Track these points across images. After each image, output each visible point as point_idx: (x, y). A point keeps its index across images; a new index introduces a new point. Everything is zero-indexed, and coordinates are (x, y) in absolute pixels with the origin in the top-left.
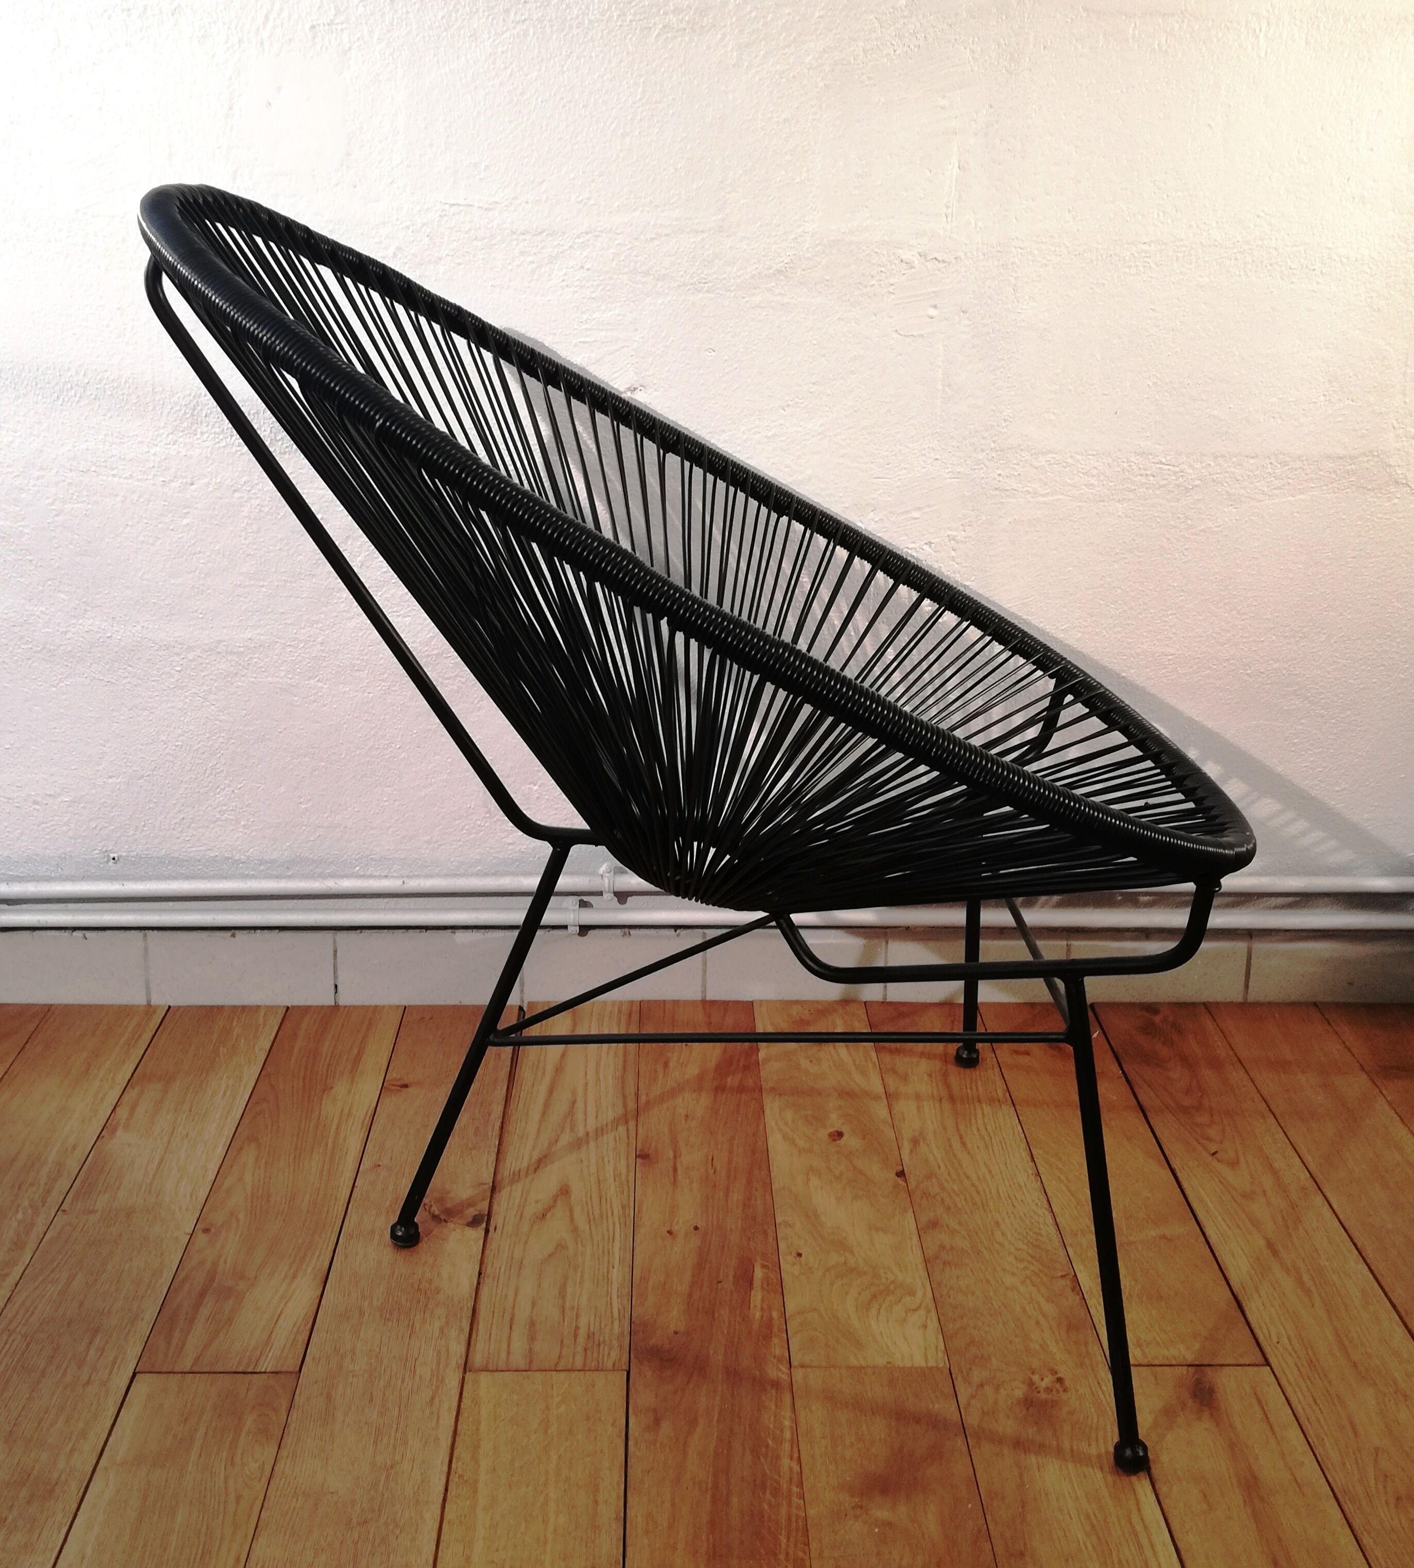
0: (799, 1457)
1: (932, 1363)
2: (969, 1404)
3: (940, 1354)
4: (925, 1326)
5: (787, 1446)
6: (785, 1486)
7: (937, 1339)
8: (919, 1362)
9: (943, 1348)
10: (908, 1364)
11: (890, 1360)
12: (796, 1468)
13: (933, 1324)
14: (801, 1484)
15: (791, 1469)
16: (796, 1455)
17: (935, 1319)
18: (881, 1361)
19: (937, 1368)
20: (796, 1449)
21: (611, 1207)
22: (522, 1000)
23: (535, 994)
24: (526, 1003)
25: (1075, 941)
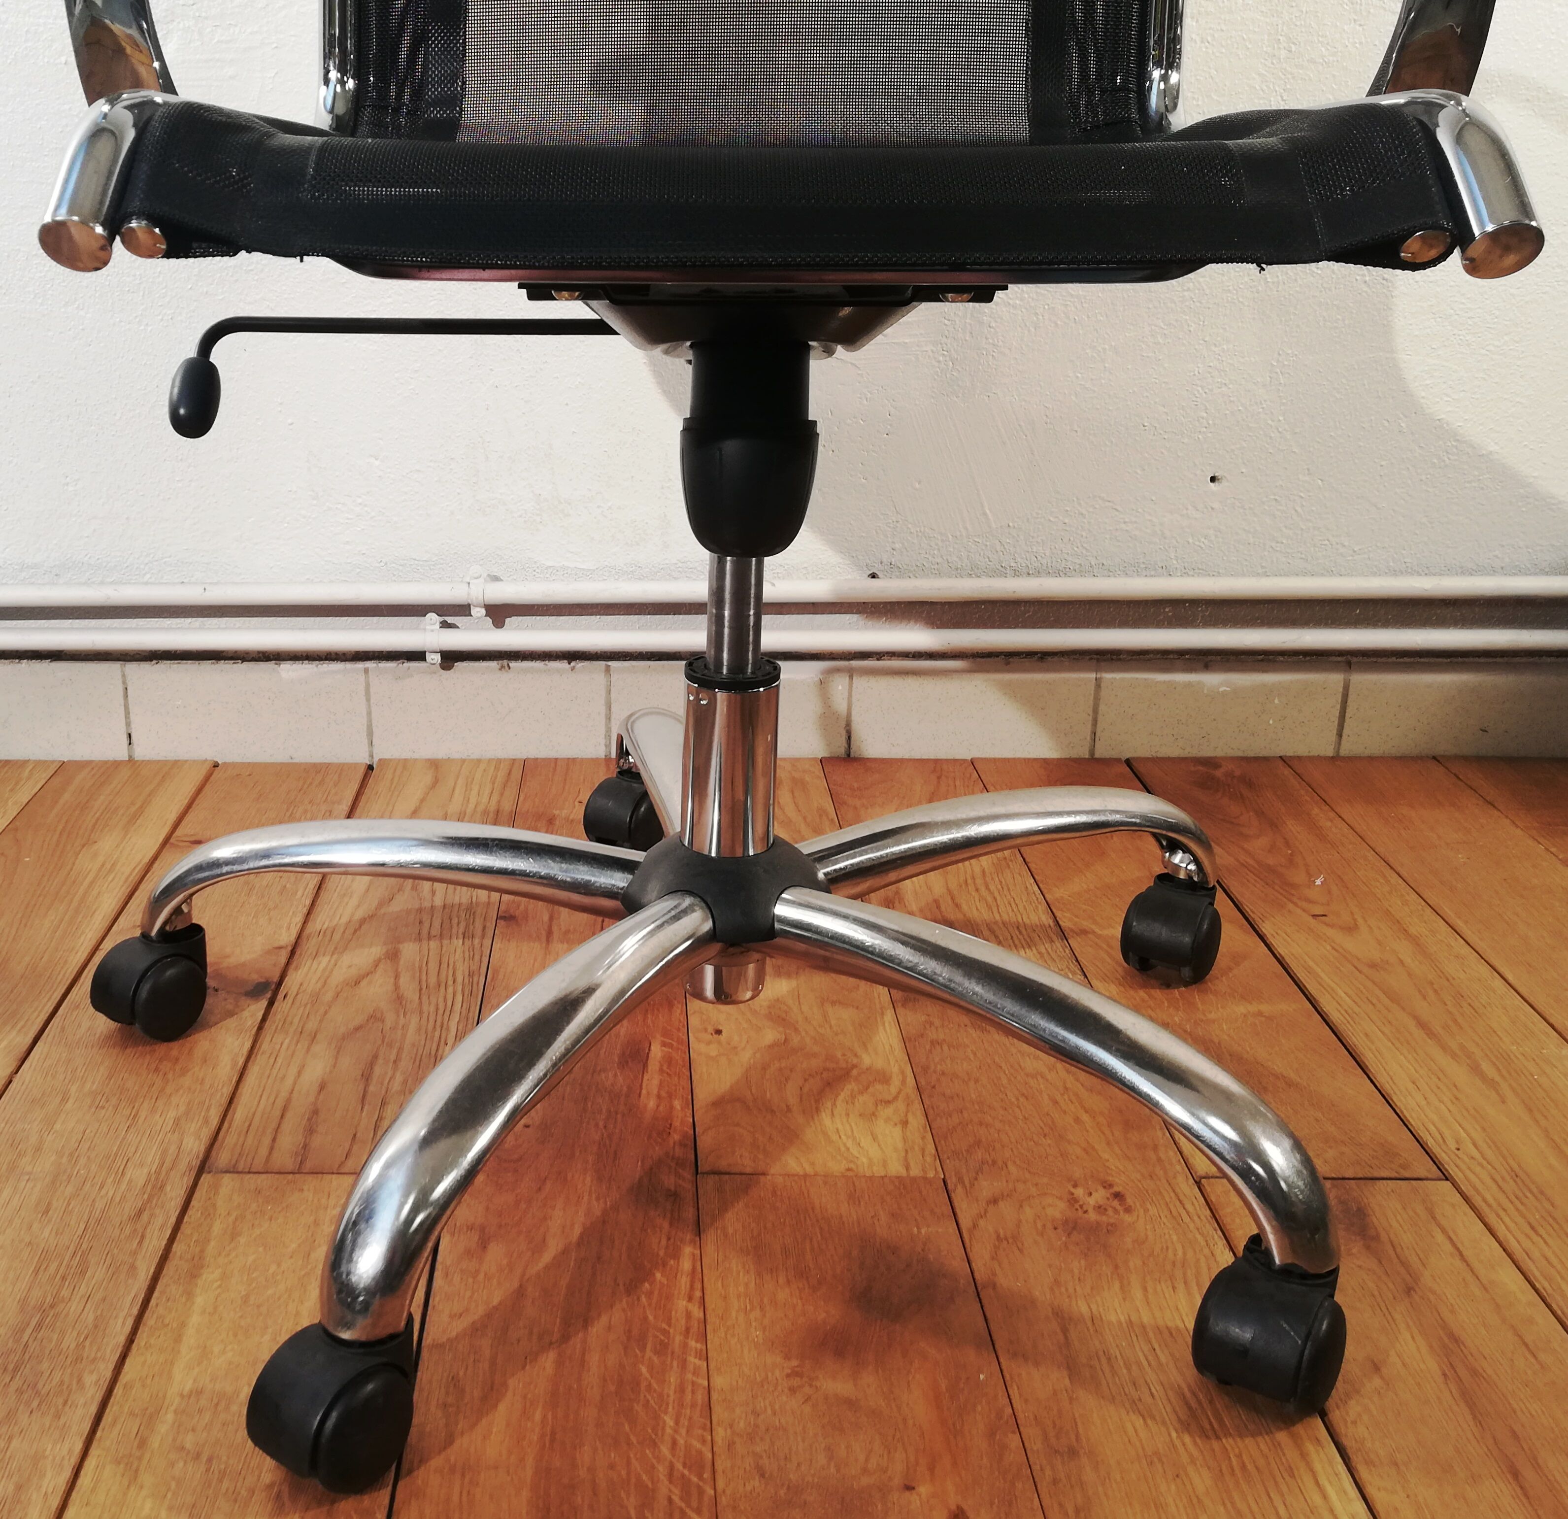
0: (703, 1298)
1: (915, 1172)
2: (975, 1226)
3: (929, 1159)
4: (905, 1123)
5: (684, 1282)
6: (678, 1339)
7: (923, 1138)
8: (896, 1168)
9: (933, 1151)
10: (879, 1171)
11: (852, 1166)
12: (697, 1313)
13: (917, 1120)
14: (703, 1337)
15: (689, 1315)
16: (698, 1294)
17: (920, 1113)
18: (837, 1167)
19: (925, 1178)
20: (698, 1285)
21: (454, 974)
22: (372, 756)
23: (385, 750)
24: (376, 760)
25: (1106, 672)
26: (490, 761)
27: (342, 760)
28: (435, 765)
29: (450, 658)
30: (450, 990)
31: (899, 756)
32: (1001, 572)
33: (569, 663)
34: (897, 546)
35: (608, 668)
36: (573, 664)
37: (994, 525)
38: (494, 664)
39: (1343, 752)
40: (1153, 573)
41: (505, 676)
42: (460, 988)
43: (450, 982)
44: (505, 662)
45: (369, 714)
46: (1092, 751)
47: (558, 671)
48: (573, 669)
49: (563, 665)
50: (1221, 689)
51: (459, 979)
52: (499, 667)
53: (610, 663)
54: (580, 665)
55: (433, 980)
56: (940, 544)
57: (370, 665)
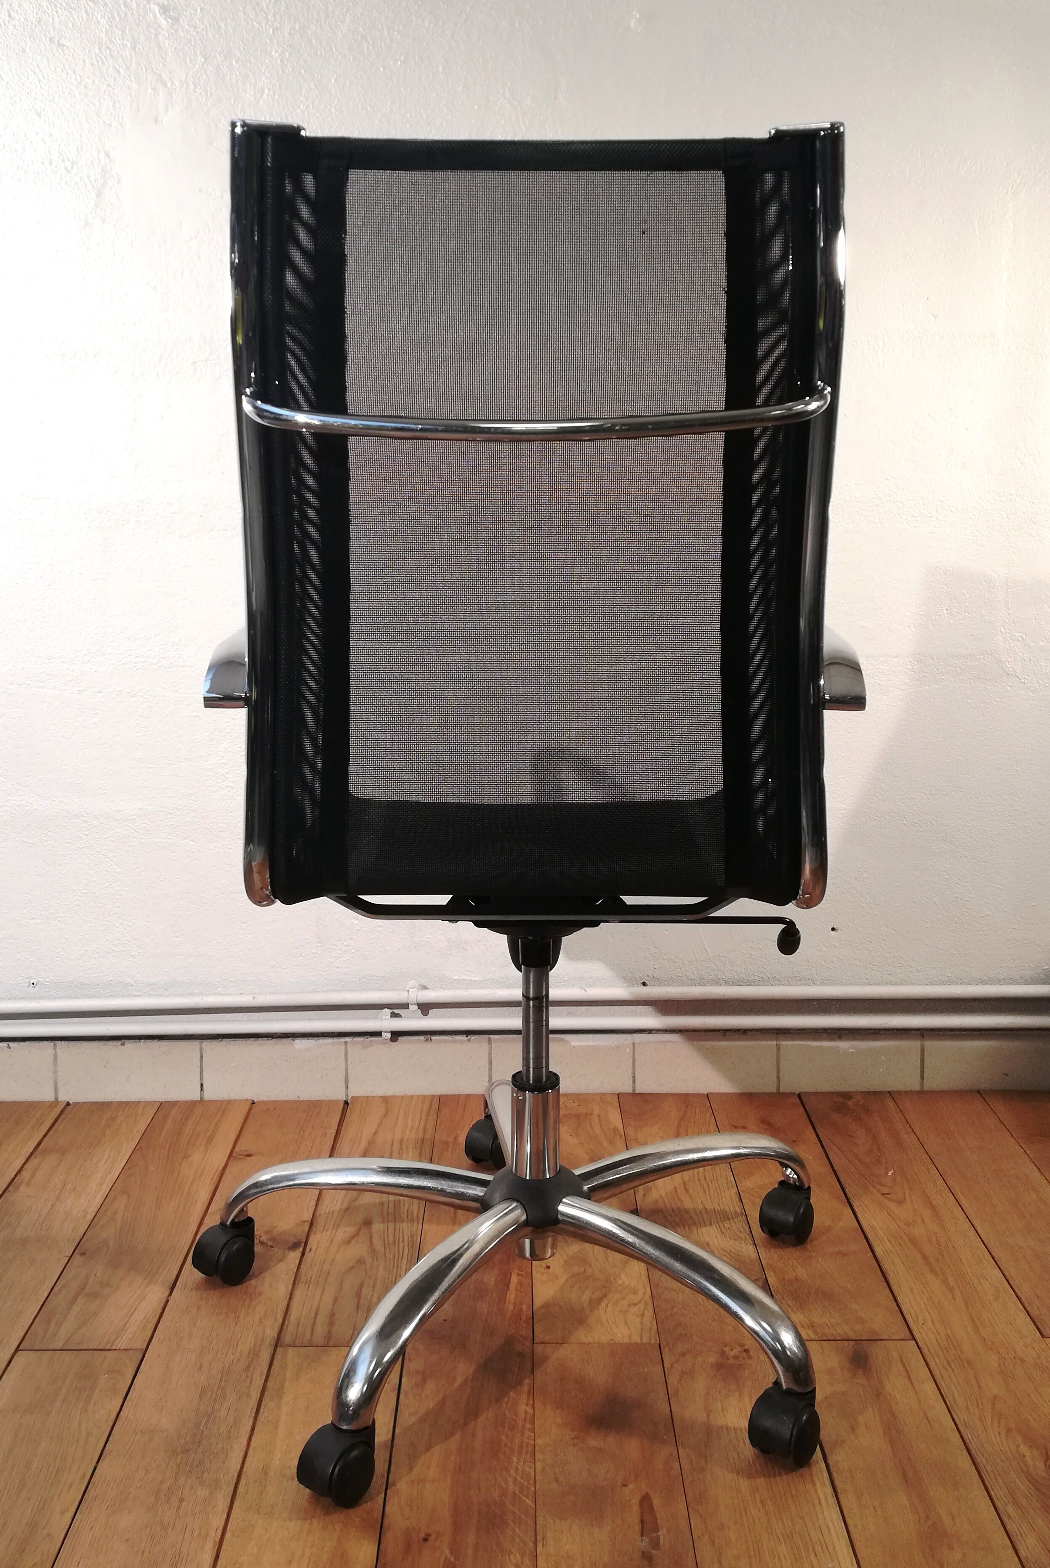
1: (645, 1340)
2: (671, 1366)
3: (653, 1333)
4: (643, 1315)
7: (651, 1323)
8: (635, 1339)
9: (656, 1330)
10: (626, 1340)
11: (613, 1338)
12: (530, 1411)
13: (649, 1313)
14: (533, 1423)
15: (526, 1412)
16: (531, 1402)
17: (651, 1310)
18: (605, 1339)
19: (650, 1344)
20: (531, 1399)
21: (403, 1235)
22: (347, 1095)
23: (357, 1090)
24: (350, 1097)
25: (783, 1041)
26: (419, 1096)
27: (329, 1098)
28: (385, 1099)
29: (396, 1035)
30: (401, 1245)
31: (665, 1092)
32: (716, 982)
33: (467, 1037)
34: (656, 967)
35: (490, 1040)
36: (469, 1037)
37: (711, 955)
38: (422, 1038)
39: (926, 1088)
40: (804, 982)
41: (429, 1045)
42: (406, 1244)
43: (401, 1240)
44: (429, 1036)
45: (347, 1069)
46: (778, 1088)
47: (460, 1041)
48: (469, 1040)
49: (463, 1038)
50: (850, 1051)
51: (406, 1239)
52: (425, 1039)
53: (491, 1036)
54: (473, 1037)
55: (391, 1239)
56: (681, 966)
57: (347, 1039)
